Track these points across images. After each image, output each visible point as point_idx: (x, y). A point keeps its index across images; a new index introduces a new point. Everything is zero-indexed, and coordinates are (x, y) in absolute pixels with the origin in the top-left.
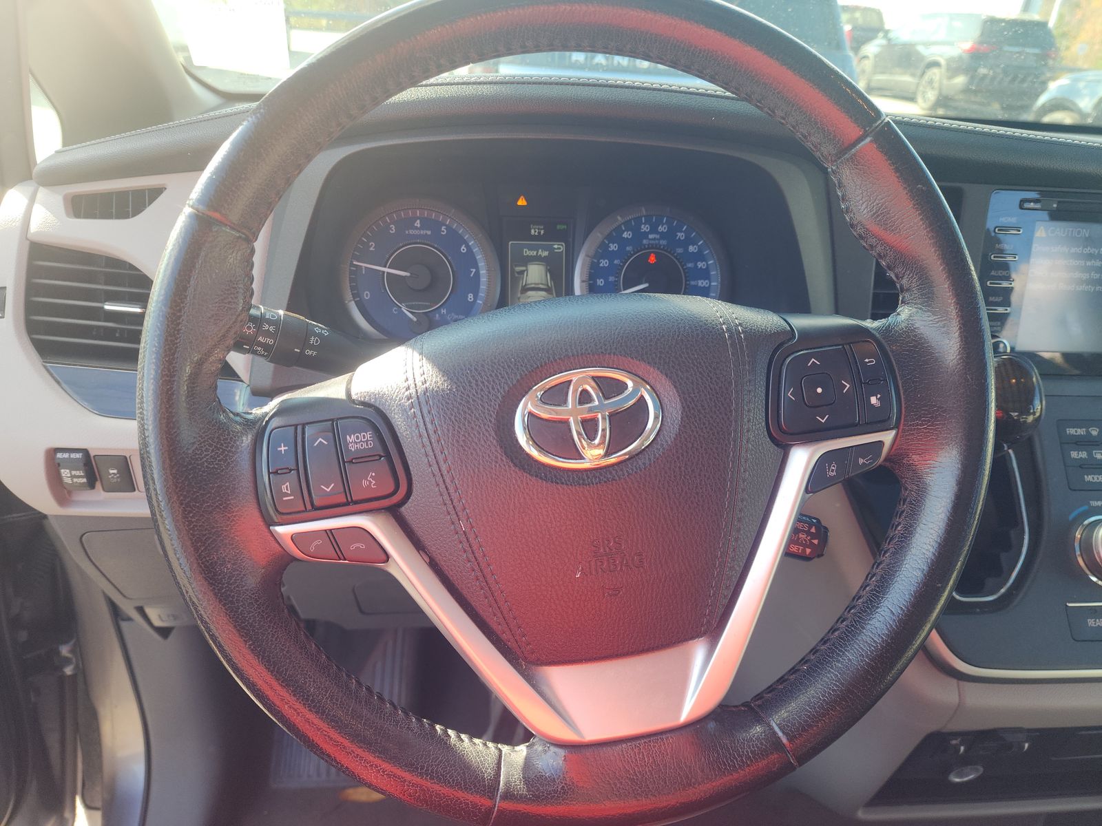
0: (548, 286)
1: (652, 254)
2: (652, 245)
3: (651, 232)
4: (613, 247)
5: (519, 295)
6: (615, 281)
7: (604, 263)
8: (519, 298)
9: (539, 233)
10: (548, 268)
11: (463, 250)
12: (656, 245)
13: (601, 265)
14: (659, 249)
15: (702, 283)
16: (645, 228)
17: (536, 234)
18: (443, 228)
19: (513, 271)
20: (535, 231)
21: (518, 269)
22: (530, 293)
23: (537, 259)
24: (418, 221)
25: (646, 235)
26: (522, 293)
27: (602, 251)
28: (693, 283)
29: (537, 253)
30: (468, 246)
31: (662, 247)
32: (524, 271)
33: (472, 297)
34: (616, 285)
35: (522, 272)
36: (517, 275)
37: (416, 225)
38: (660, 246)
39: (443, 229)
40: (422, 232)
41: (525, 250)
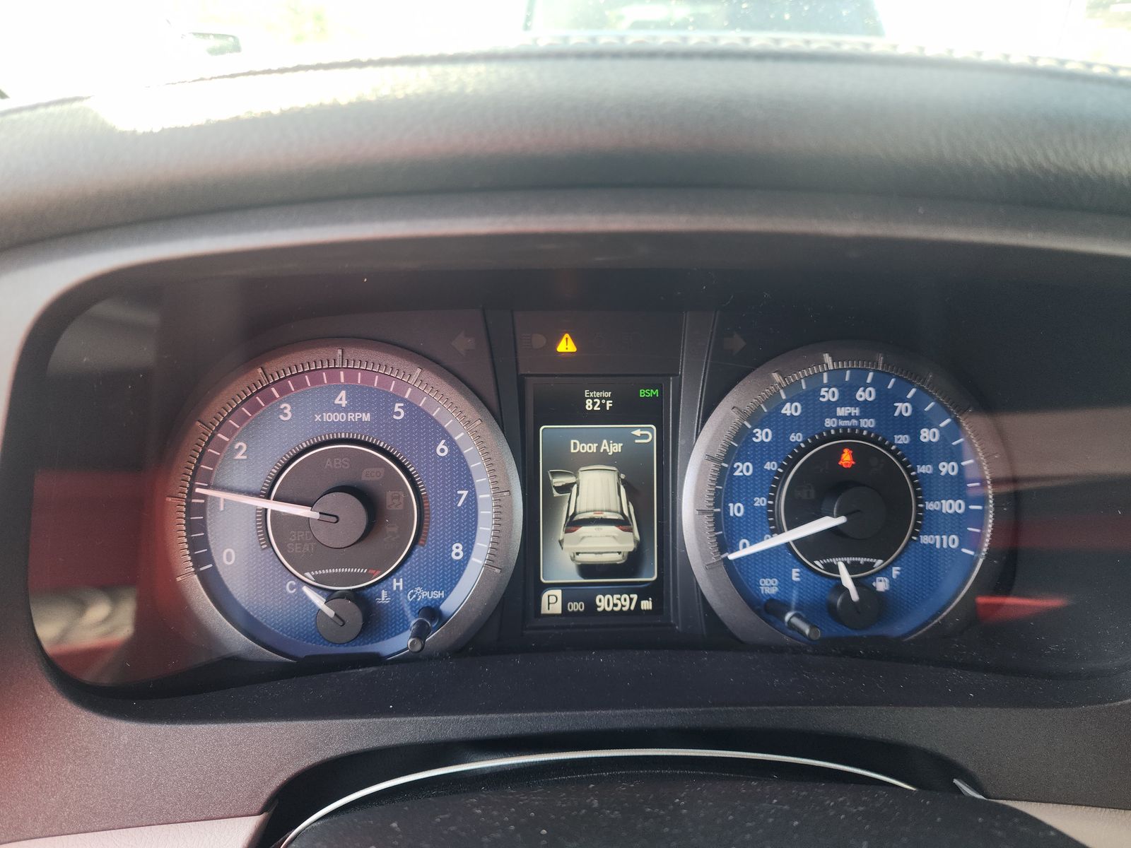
0: (622, 513)
1: (846, 451)
2: (845, 428)
3: (842, 403)
4: (763, 435)
5: (561, 535)
6: (769, 506)
7: (744, 469)
8: (561, 542)
9: (603, 406)
10: (623, 476)
11: (442, 450)
12: (853, 428)
13: (737, 473)
14: (860, 437)
15: (951, 506)
16: (829, 395)
17: (596, 408)
18: (397, 407)
19: (547, 483)
20: (594, 404)
21: (559, 481)
22: (584, 530)
23: (601, 459)
24: (343, 394)
25: (830, 408)
26: (567, 532)
27: (740, 446)
28: (931, 506)
29: (598, 448)
30: (451, 443)
31: (865, 433)
32: (572, 485)
33: (460, 550)
34: (771, 515)
35: (566, 488)
36: (556, 494)
37: (337, 402)
38: (862, 430)
39: (396, 409)
40: (353, 417)
41: (572, 441)
